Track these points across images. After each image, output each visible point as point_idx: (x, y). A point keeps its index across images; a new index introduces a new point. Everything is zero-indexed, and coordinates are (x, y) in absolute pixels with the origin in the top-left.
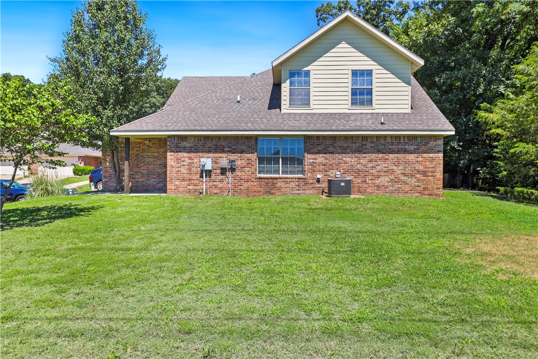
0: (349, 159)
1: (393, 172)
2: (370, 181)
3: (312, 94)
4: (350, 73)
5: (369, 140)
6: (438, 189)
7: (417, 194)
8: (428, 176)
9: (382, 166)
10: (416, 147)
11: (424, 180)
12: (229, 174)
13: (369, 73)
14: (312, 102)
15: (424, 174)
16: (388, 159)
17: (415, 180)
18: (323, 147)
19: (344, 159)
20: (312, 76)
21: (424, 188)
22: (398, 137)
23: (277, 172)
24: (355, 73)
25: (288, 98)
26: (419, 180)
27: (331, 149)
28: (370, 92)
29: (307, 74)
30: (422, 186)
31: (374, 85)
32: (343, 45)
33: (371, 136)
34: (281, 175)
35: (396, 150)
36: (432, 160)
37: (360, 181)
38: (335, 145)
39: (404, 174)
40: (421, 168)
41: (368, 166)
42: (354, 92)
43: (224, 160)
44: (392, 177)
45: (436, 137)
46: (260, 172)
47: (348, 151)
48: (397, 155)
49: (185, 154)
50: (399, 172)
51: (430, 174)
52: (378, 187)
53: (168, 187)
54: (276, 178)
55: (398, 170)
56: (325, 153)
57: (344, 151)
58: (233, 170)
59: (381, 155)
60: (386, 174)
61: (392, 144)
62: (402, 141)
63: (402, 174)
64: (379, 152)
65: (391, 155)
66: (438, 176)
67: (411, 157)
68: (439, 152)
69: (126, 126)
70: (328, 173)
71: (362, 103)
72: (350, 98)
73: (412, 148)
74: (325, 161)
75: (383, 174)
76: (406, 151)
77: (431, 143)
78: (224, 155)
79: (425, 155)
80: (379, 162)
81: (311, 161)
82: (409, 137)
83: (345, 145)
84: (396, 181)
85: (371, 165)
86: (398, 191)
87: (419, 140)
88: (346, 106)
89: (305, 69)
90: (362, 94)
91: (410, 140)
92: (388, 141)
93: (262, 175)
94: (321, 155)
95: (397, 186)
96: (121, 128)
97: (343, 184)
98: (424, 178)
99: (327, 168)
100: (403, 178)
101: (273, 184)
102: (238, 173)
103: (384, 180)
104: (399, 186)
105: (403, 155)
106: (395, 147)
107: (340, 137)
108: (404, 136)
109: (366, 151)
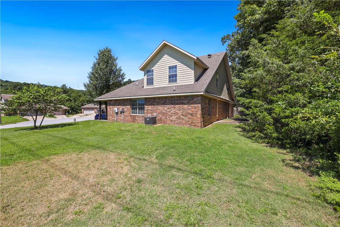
0: (160, 108)
1: (177, 114)
2: (168, 118)
3: (154, 79)
4: (168, 68)
5: (168, 99)
6: (198, 123)
7: (188, 125)
8: (193, 116)
9: (173, 111)
10: (188, 101)
11: (192, 118)
12: (123, 113)
13: (176, 67)
14: (154, 83)
15: (192, 115)
16: (175, 108)
17: (188, 118)
18: (151, 102)
19: (158, 108)
20: (154, 72)
21: (191, 122)
22: (180, 97)
23: (137, 113)
24: (170, 68)
25: (146, 82)
26: (189, 118)
27: (154, 103)
28: (176, 76)
29: (153, 71)
30: (190, 121)
31: (178, 72)
32: (166, 56)
33: (169, 97)
34: (138, 115)
35: (179, 103)
36: (195, 108)
37: (164, 118)
38: (155, 101)
39: (182, 115)
40: (190, 112)
41: (167, 111)
42: (170, 77)
43: (121, 108)
44: (177, 116)
45: (197, 96)
46: (132, 113)
47: (160, 104)
48: (179, 105)
49: (112, 107)
50: (180, 114)
51: (194, 115)
52: (172, 121)
53: (108, 118)
54: (136, 116)
55: (180, 113)
56: (152, 105)
57: (158, 104)
58: (124, 112)
59: (173, 106)
60: (175, 115)
61: (177, 100)
62: (181, 99)
63: (181, 115)
64: (172, 104)
65: (177, 106)
66: (198, 116)
67: (186, 106)
68: (199, 103)
69: (100, 97)
70: (153, 114)
71: (173, 81)
72: (168, 79)
73: (186, 102)
74: (151, 109)
75: (173, 115)
76: (183, 104)
77: (195, 99)
78: (121, 107)
79: (192, 105)
80: (172, 109)
81: (147, 109)
82: (184, 96)
83: (159, 101)
84: (179, 118)
85: (169, 110)
86: (180, 123)
87: (189, 98)
88: (166, 83)
89: (152, 69)
90: (173, 77)
91: (185, 98)
92: (175, 99)
93: (133, 115)
94: (150, 106)
95: (179, 121)
96: (98, 98)
97: (148, 119)
98: (192, 117)
99: (153, 111)
100: (182, 117)
101: (135, 118)
102: (125, 113)
103: (174, 118)
104: (180, 121)
105: (182, 105)
106: (179, 102)
107: (157, 97)
108: (182, 96)
109: (166, 104)
